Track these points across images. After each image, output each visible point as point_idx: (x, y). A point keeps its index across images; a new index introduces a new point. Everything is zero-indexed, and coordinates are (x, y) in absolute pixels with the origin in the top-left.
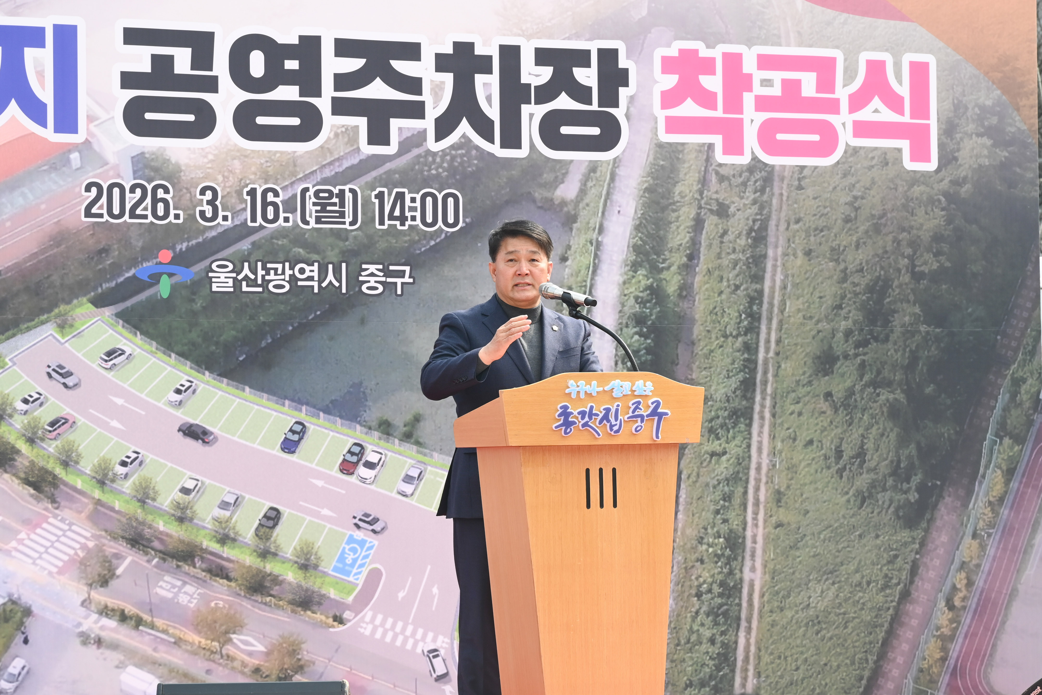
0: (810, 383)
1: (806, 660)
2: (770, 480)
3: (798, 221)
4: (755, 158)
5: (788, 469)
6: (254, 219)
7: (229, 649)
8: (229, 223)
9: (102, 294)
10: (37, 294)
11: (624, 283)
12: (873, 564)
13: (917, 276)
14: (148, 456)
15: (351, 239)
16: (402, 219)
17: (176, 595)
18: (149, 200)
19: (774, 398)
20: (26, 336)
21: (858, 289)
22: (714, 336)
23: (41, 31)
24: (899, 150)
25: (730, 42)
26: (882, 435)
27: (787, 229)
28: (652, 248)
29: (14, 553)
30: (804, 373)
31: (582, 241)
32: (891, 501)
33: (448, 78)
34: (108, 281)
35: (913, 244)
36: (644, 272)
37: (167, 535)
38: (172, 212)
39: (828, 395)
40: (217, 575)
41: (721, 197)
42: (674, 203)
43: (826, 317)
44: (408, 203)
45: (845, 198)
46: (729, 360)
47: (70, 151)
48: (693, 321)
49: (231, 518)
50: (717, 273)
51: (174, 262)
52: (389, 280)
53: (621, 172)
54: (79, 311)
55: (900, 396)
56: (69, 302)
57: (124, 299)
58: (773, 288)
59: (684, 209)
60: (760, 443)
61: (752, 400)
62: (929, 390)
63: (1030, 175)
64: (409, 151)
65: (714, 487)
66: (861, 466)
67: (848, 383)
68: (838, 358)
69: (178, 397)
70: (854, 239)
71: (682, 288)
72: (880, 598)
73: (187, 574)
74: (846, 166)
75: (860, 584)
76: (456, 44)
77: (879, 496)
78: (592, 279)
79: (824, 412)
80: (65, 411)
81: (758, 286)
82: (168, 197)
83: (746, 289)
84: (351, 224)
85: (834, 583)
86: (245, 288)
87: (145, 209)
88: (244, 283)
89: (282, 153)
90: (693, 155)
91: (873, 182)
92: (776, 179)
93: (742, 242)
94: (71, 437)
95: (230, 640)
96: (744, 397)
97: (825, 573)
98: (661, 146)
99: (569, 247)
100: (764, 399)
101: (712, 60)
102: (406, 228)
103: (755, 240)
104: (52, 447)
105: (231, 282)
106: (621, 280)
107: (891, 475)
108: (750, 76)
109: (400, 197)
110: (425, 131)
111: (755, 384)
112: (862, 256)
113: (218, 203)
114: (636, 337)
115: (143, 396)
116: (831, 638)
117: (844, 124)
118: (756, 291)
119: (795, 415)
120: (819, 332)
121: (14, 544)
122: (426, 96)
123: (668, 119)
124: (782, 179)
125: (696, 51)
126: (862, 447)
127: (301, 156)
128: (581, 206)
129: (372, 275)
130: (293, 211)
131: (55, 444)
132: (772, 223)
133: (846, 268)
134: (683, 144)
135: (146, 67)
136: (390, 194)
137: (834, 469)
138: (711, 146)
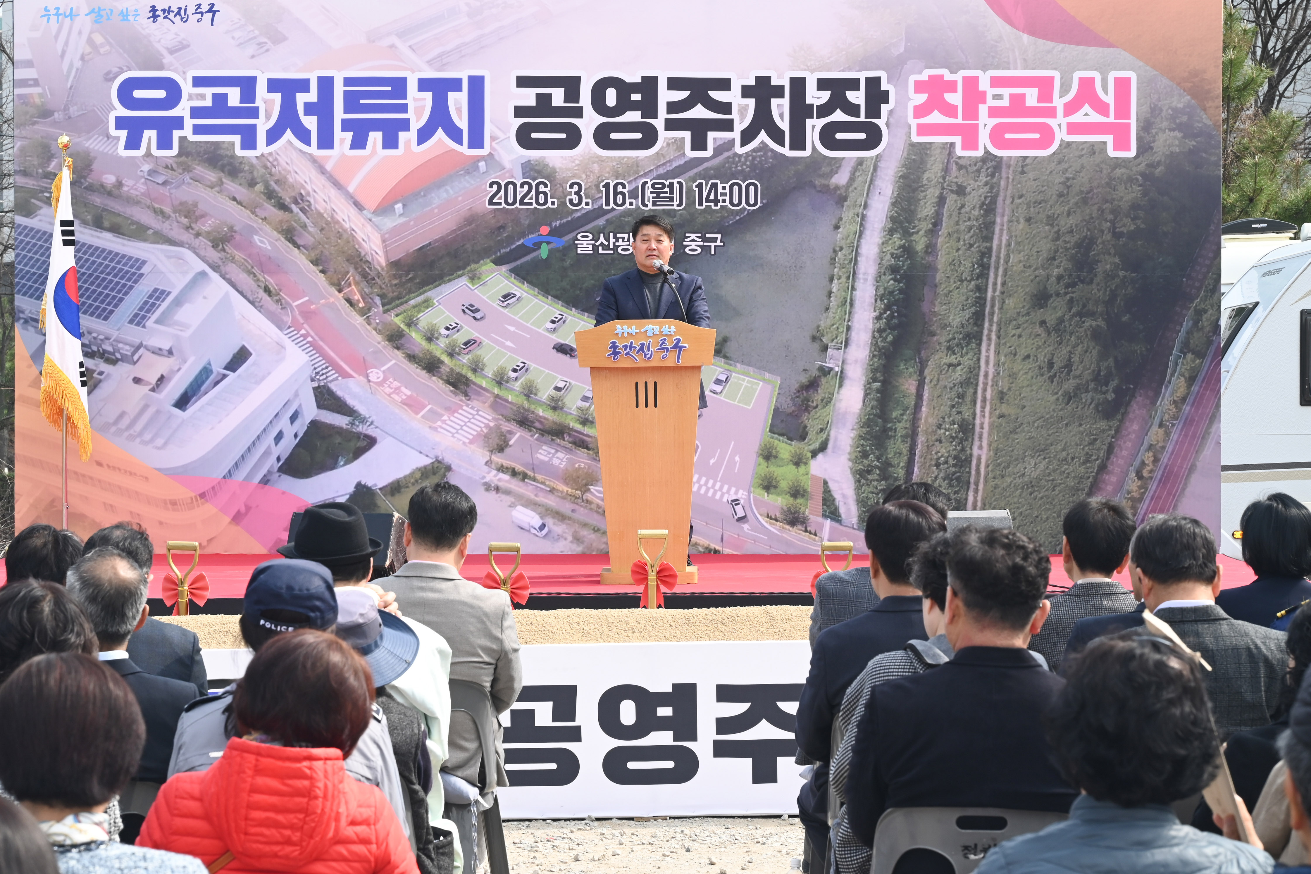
0: (1028, 314)
1: (1021, 513)
2: (995, 384)
3: (1020, 197)
4: (987, 152)
5: (1010, 376)
6: (608, 204)
7: (588, 496)
8: (590, 207)
9: (501, 256)
10: (456, 257)
11: (883, 244)
12: (1077, 445)
13: (1117, 235)
14: (532, 366)
15: (678, 216)
16: (716, 202)
17: (551, 459)
18: (533, 193)
19: (999, 324)
20: (448, 285)
21: (1068, 245)
22: (952, 281)
23: (460, 81)
24: (1105, 143)
25: (969, 69)
26: (1086, 351)
27: (1012, 203)
28: (905, 218)
29: (439, 429)
30: (1024, 307)
31: (851, 214)
32: (1093, 400)
33: (751, 103)
34: (505, 247)
35: (1114, 212)
36: (899, 236)
37: (545, 418)
38: (550, 200)
39: (1043, 323)
40: (580, 446)
41: (960, 180)
42: (923, 186)
43: (1042, 266)
44: (720, 190)
45: (1059, 179)
46: (964, 298)
47: (479, 161)
48: (936, 270)
49: (590, 407)
50: (955, 235)
51: (550, 234)
52: (705, 244)
53: (882, 164)
54: (484, 268)
55: (1101, 323)
56: (477, 262)
57: (515, 260)
58: (999, 246)
59: (931, 190)
60: (988, 357)
61: (981, 326)
62: (1125, 319)
63: (1214, 158)
64: (721, 154)
65: (951, 389)
66: (1068, 373)
67: (1059, 314)
68: (1051, 296)
69: (553, 326)
70: (1066, 209)
71: (927, 247)
72: (1082, 469)
73: (559, 445)
74: (1061, 156)
75: (1066, 459)
76: (757, 78)
77: (1083, 396)
78: (858, 241)
79: (1039, 335)
80: (475, 335)
81: (988, 244)
82: (547, 190)
83: (979, 247)
84: (678, 206)
85: (1045, 459)
86: (601, 251)
87: (531, 199)
88: (600, 248)
89: (628, 158)
90: (938, 151)
91: (1083, 167)
92: (1004, 167)
93: (976, 213)
94: (479, 353)
95: (589, 490)
96: (975, 324)
97: (1038, 451)
98: (913, 145)
99: (841, 219)
100: (991, 325)
101: (955, 82)
102: (718, 207)
103: (986, 211)
104: (465, 359)
105: (591, 247)
106: (881, 241)
107: (1092, 380)
108: (984, 93)
109: (714, 186)
110: (733, 139)
111: (984, 315)
112: (1072, 221)
113: (582, 193)
114: (892, 282)
115: (528, 325)
116: (1042, 498)
117: (1059, 125)
118: (986, 248)
119: (1016, 337)
120: (1036, 277)
121: (439, 423)
122: (735, 115)
123: (919, 126)
124: (1009, 167)
125: (942, 76)
126: (1069, 360)
127: (642, 160)
128: (850, 189)
129: (693, 240)
130: (636, 198)
131: (467, 357)
132: (1000, 199)
133: (1059, 230)
134: (930, 143)
135: (532, 102)
136: (707, 185)
137: (1046, 376)
138: (952, 145)
